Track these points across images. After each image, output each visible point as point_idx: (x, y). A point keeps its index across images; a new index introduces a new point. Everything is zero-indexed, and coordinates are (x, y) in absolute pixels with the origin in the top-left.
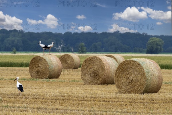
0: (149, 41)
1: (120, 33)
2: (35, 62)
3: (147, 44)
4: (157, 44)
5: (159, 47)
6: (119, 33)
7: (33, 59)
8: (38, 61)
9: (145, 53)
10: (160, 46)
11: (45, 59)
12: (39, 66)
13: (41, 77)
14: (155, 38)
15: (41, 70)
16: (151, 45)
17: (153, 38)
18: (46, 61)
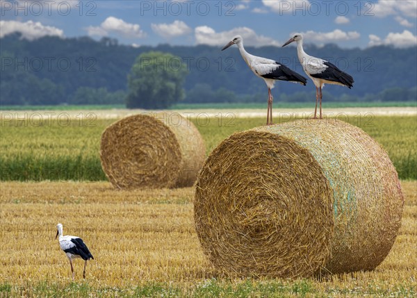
0: (135, 65)
1: (25, 40)
2: (233, 170)
3: (129, 76)
4: (165, 75)
5: (172, 85)
6: (21, 38)
7: (223, 148)
8: (260, 160)
9: (123, 108)
10: (174, 80)
11: (303, 152)
12: (263, 197)
13: (279, 261)
14: (158, 53)
15: (277, 218)
16: (144, 79)
17: (152, 54)
18: (313, 164)
